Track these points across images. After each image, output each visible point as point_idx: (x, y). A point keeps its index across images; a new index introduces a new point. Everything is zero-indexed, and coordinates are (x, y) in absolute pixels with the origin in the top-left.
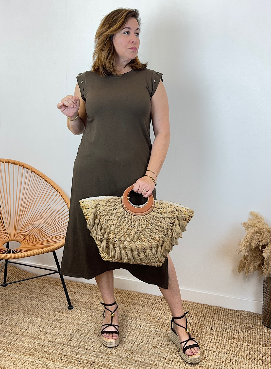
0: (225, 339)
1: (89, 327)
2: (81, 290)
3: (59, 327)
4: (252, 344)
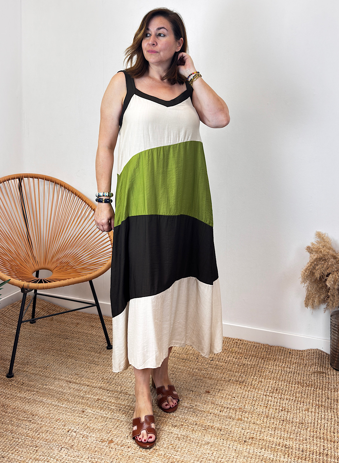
0: (287, 384)
3: (96, 369)
4: (319, 390)
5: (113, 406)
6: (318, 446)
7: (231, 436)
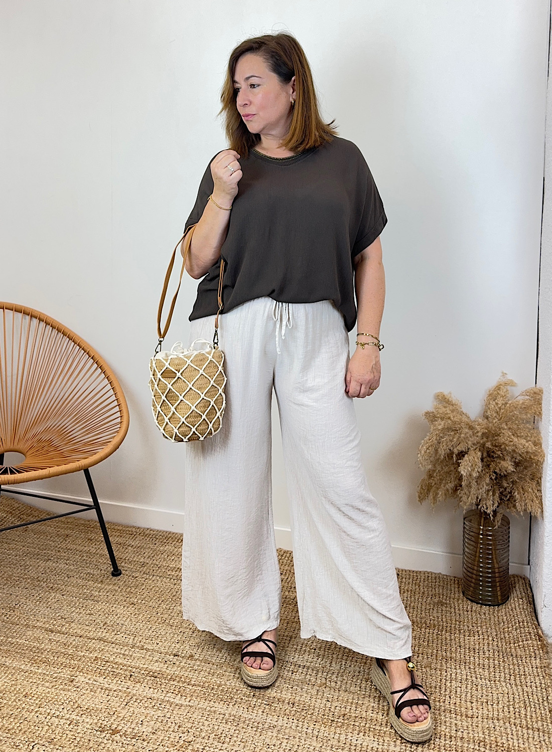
1: (151, 608)
2: (135, 541)
3: (95, 608)
4: (446, 633)
5: (121, 669)
6: (447, 725)
7: (310, 713)
